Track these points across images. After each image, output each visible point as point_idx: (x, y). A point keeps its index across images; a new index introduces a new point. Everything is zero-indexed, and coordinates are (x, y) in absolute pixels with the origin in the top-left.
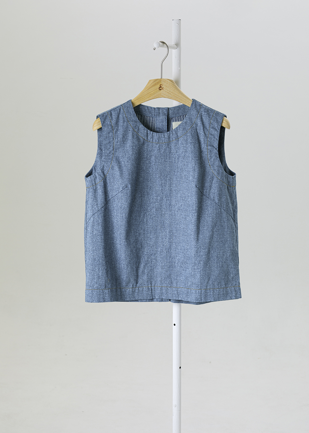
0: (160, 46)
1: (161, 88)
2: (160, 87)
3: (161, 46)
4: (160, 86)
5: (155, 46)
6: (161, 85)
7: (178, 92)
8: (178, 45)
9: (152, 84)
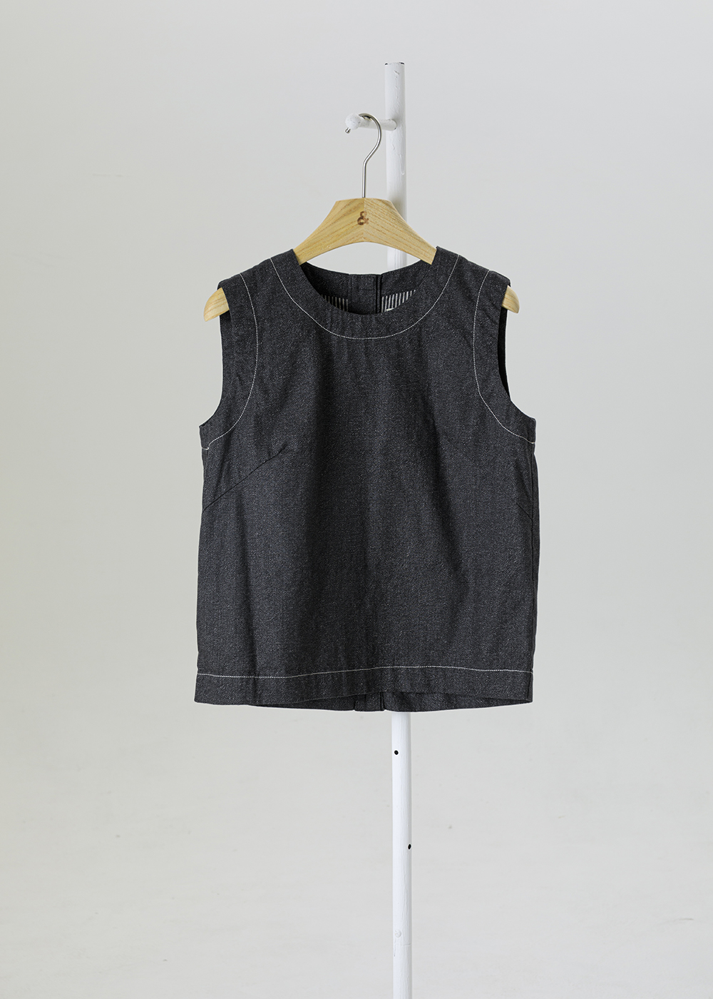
0: (360, 124)
1: (362, 221)
2: (362, 218)
3: (363, 125)
4: (361, 215)
5: (349, 124)
6: (363, 212)
7: (401, 229)
8: (398, 120)
9: (344, 211)
